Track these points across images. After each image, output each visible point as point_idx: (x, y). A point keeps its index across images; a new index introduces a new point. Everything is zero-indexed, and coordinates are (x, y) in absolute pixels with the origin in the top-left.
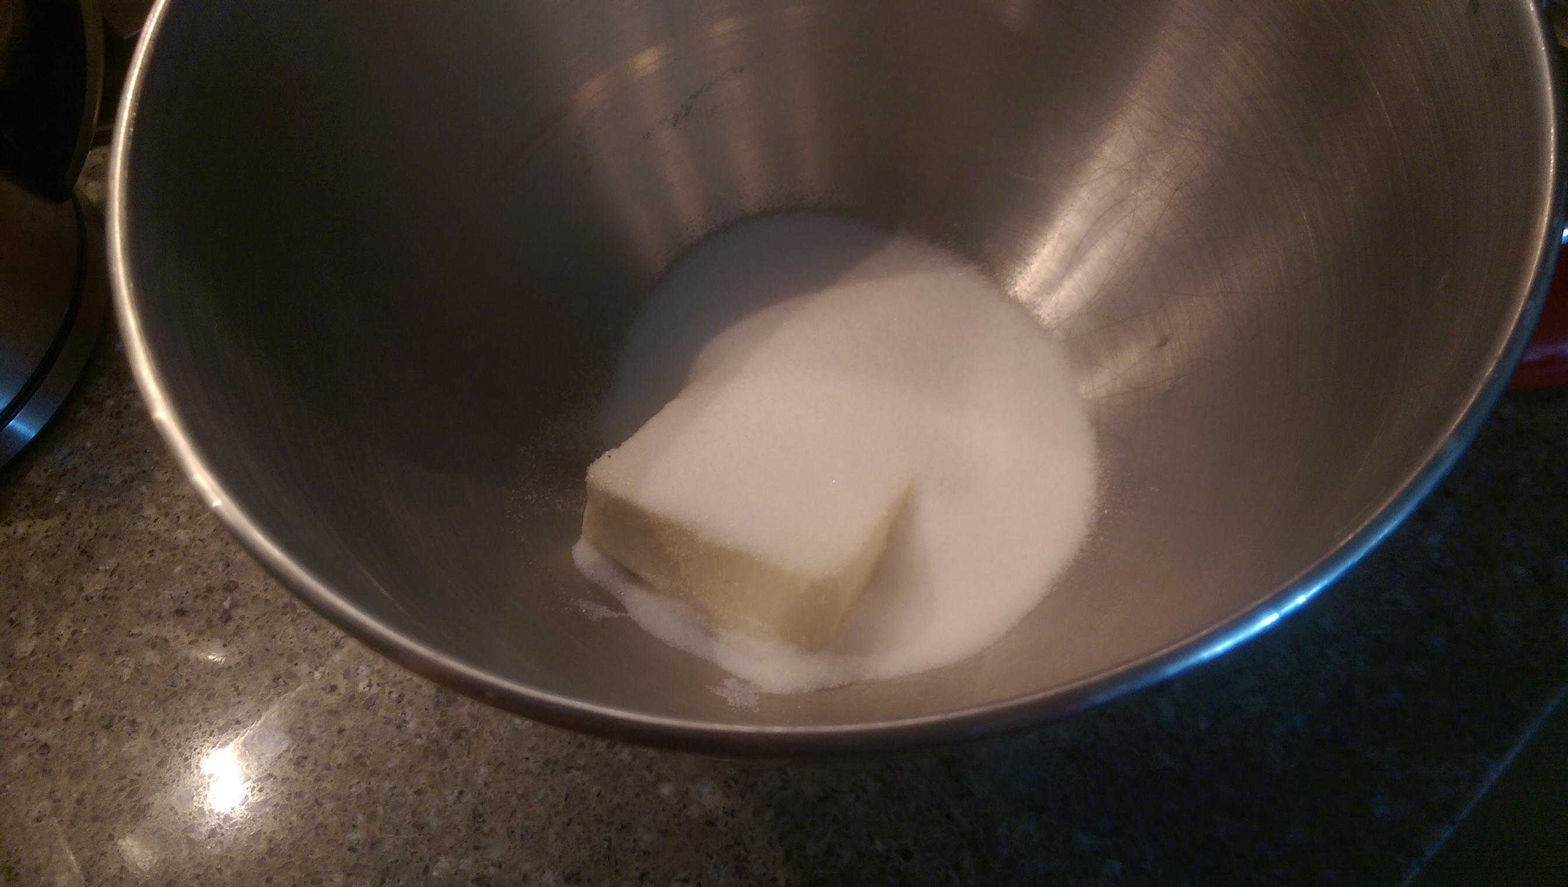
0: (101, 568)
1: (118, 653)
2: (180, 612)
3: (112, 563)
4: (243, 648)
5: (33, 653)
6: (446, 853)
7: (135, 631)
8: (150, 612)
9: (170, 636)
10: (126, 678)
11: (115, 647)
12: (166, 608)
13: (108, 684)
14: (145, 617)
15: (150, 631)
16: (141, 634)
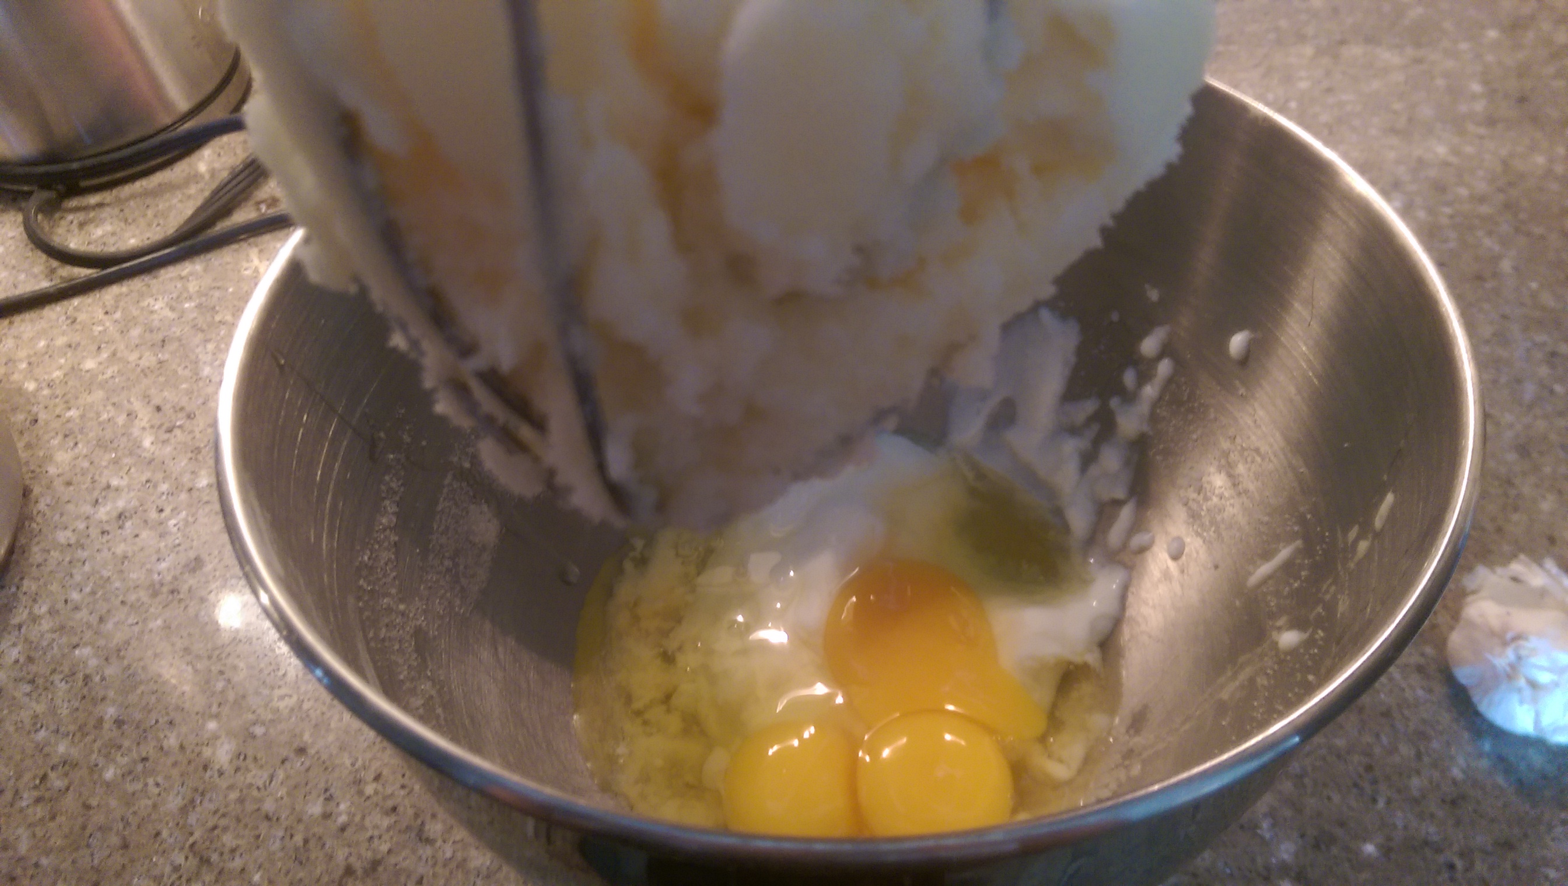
0: (160, 356)
1: (114, 404)
2: (158, 409)
3: (167, 356)
4: (157, 453)
5: (88, 371)
6: (93, 647)
7: (132, 399)
8: (149, 396)
9: (140, 416)
10: (101, 419)
11: (115, 400)
12: (156, 401)
13: (91, 415)
14: (145, 397)
15: (137, 405)
16: (132, 403)
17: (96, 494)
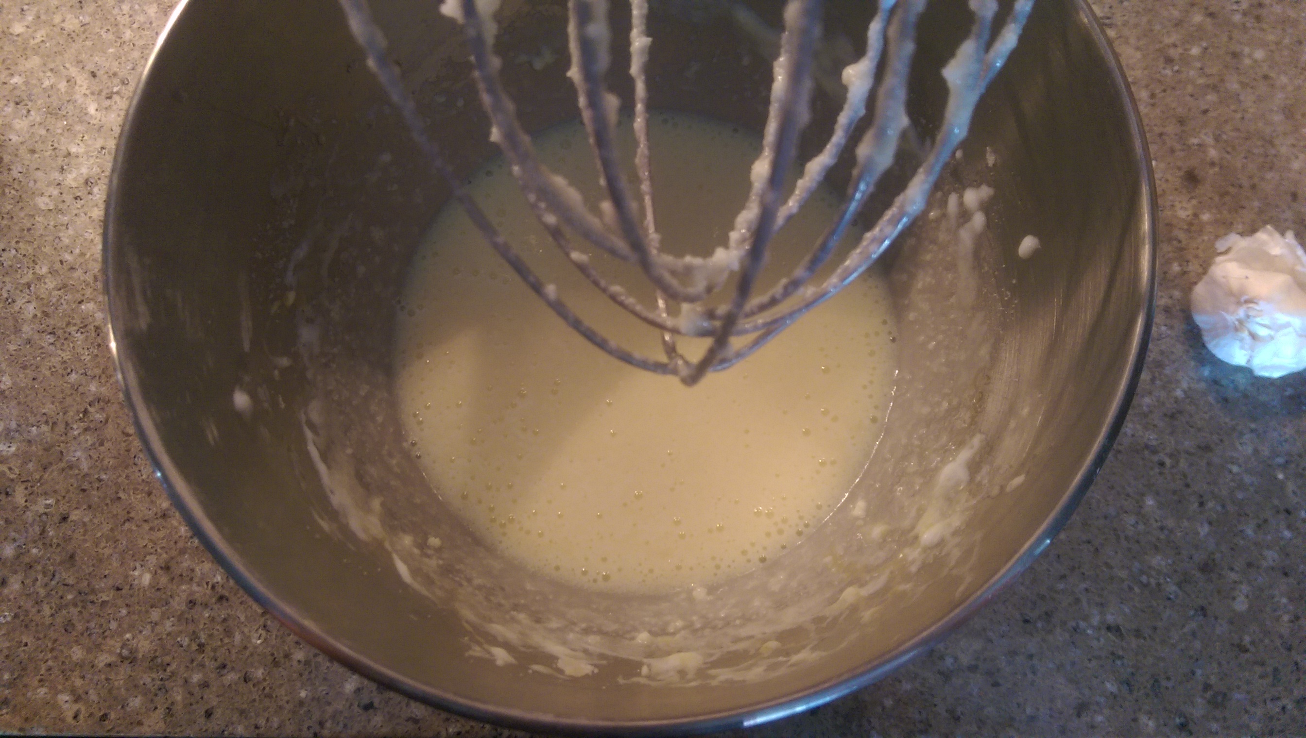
8: (81, 62)
13: (34, 82)
16: (68, 69)
17: (60, 161)
